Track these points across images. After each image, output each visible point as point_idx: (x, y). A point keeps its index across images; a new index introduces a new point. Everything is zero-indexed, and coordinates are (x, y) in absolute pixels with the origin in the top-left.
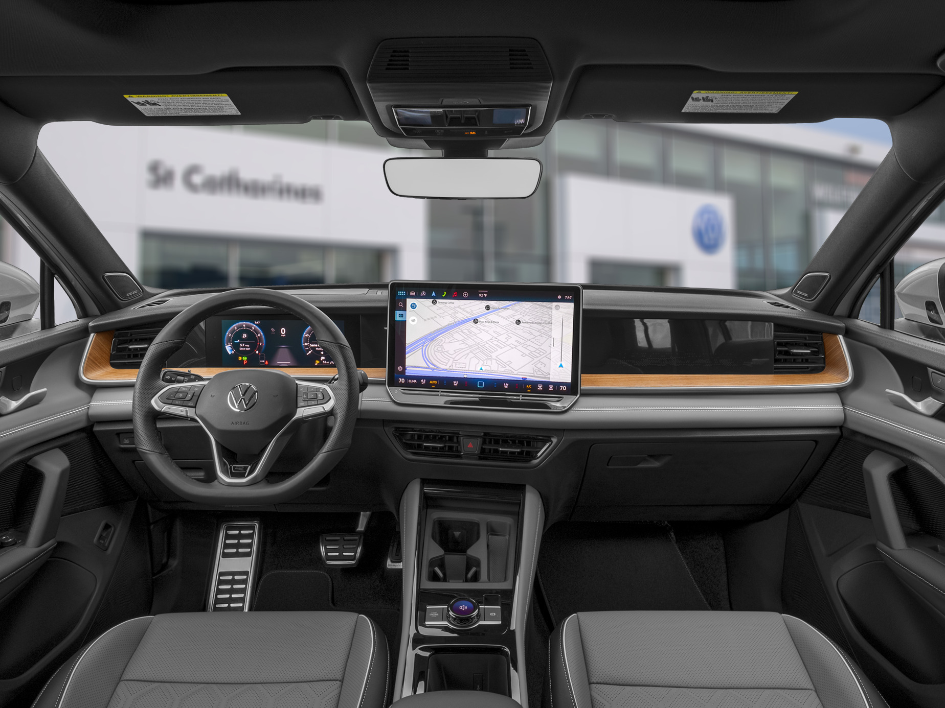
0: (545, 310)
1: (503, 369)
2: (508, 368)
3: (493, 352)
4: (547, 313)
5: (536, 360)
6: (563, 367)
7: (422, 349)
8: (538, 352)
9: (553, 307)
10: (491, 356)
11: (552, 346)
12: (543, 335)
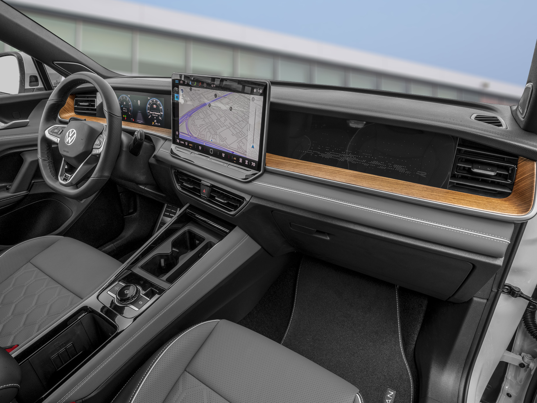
0: (246, 101)
1: (222, 143)
2: (225, 143)
3: (218, 130)
4: (247, 103)
5: (240, 139)
6: (254, 148)
7: (186, 121)
8: (240, 133)
9: (251, 99)
10: (217, 132)
11: (249, 130)
12: (244, 120)
